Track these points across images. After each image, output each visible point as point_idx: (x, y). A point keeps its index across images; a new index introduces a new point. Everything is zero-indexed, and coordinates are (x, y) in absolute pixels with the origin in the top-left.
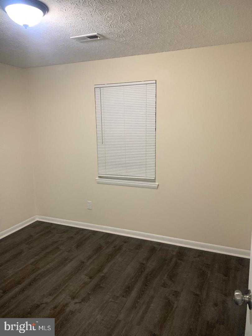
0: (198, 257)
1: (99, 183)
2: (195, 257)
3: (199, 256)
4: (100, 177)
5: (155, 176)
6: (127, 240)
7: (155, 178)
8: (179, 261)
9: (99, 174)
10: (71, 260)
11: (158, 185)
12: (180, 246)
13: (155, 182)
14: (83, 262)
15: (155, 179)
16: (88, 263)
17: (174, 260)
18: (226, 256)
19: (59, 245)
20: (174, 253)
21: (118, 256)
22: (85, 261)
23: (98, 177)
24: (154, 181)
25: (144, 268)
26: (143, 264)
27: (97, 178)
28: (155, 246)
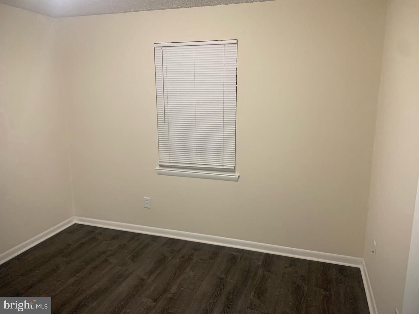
0: (290, 267)
1: (160, 174)
2: (286, 267)
3: (291, 265)
4: (161, 166)
5: (235, 165)
6: (197, 247)
7: (235, 166)
8: (267, 273)
9: (159, 162)
10: (127, 277)
11: (239, 176)
12: (265, 253)
13: (235, 172)
14: (143, 280)
15: (235, 168)
16: (150, 280)
17: (260, 271)
18: (324, 264)
19: (108, 256)
20: (260, 263)
21: (188, 269)
22: (146, 277)
23: (159, 166)
24: (233, 171)
25: (224, 284)
26: (221, 279)
27: (158, 168)
28: (234, 253)
